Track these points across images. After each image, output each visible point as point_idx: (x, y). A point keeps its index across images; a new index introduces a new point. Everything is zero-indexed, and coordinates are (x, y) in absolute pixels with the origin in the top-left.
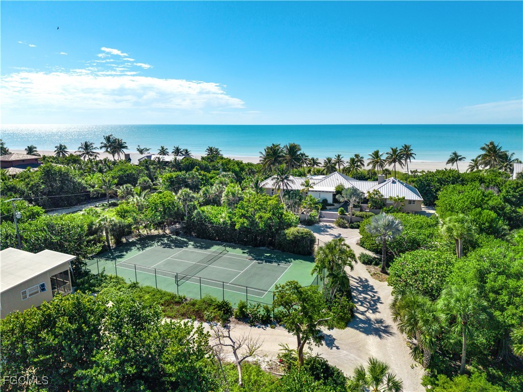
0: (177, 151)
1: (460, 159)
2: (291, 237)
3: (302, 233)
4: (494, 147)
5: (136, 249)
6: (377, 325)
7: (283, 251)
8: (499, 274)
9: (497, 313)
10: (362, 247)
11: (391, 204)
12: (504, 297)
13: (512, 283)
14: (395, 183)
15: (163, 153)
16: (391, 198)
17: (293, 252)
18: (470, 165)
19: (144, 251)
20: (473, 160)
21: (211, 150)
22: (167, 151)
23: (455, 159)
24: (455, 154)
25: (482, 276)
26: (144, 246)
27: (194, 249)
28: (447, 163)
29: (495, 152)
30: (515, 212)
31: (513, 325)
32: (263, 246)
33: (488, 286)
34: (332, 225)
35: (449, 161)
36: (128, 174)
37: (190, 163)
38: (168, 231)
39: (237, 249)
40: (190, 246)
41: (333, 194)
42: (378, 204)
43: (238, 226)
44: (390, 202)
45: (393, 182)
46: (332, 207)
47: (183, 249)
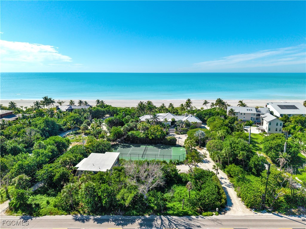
0: (81, 102)
1: (208, 103)
2: (169, 140)
4: (221, 100)
6: (206, 161)
8: (234, 143)
9: (235, 152)
11: (192, 125)
12: (236, 148)
13: (237, 145)
15: (72, 103)
16: (192, 122)
17: (170, 145)
18: (211, 105)
19: (118, 150)
20: (212, 103)
21: (98, 101)
23: (206, 103)
24: (206, 101)
25: (231, 144)
26: (116, 149)
27: (135, 147)
28: (203, 105)
29: (221, 102)
30: (231, 125)
31: (238, 154)
33: (232, 146)
34: (175, 134)
36: (76, 118)
38: (117, 142)
39: (150, 146)
40: (132, 147)
41: (171, 122)
42: (188, 125)
43: (151, 138)
44: (191, 124)
45: (191, 116)
46: (171, 127)
47: (131, 148)
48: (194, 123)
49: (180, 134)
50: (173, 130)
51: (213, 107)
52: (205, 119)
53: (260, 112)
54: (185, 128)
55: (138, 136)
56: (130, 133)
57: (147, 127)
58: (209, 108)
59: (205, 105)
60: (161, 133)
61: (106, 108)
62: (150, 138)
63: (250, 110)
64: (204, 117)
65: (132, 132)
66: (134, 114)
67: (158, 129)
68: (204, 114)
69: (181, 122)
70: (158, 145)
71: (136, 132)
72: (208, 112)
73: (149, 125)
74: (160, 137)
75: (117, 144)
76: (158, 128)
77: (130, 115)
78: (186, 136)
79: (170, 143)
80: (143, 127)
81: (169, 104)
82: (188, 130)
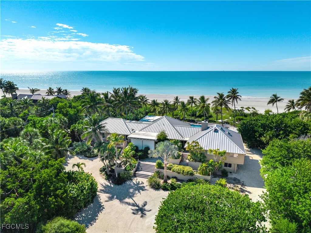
0: (59, 91)
1: (279, 100)
14: (217, 132)
18: (287, 105)
20: (290, 101)
23: (275, 100)
24: (275, 96)
28: (268, 104)
51: (291, 110)
52: (263, 139)
58: (281, 111)
59: (271, 104)
64: (261, 135)
72: (274, 121)
82: (192, 174)
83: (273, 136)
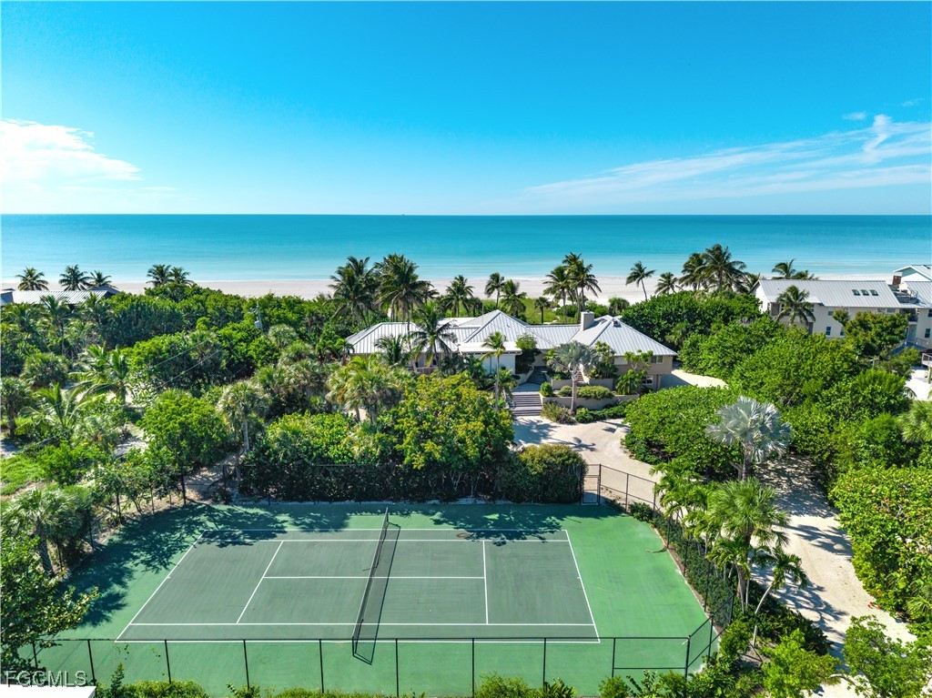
0: (73, 279)
1: (647, 275)
2: (539, 468)
3: (560, 456)
5: (142, 567)
7: (518, 500)
10: (646, 462)
11: (628, 366)
14: (620, 326)
15: (32, 284)
16: (628, 355)
17: (544, 500)
18: (660, 284)
19: (173, 569)
20: (663, 276)
21: (160, 272)
22: (41, 278)
23: (638, 275)
24: (639, 266)
26: (160, 556)
27: (305, 534)
28: (628, 283)
29: (723, 261)
32: (466, 495)
34: (545, 421)
35: (630, 278)
37: (132, 307)
38: (191, 494)
39: (414, 515)
40: (290, 528)
41: (517, 357)
42: (607, 369)
43: (419, 462)
44: (625, 362)
45: (617, 325)
46: (519, 381)
47: (280, 540)
48: (637, 359)
49: (572, 423)
50: (532, 401)
52: (671, 337)
53: (917, 302)
54: (592, 384)
55: (333, 452)
56: (274, 431)
57: (390, 385)
59: (633, 284)
60: (486, 423)
61: (189, 302)
62: (410, 465)
63: (865, 294)
65: (292, 421)
66: (318, 319)
67: (459, 396)
68: (665, 316)
69: (581, 354)
70: (463, 501)
71: (317, 418)
73: (403, 372)
74: (481, 452)
75: (190, 509)
76: (463, 390)
77: (290, 323)
78: (612, 430)
79: (545, 488)
80: (362, 389)
81: (489, 278)
82: (610, 396)
83: (688, 329)
